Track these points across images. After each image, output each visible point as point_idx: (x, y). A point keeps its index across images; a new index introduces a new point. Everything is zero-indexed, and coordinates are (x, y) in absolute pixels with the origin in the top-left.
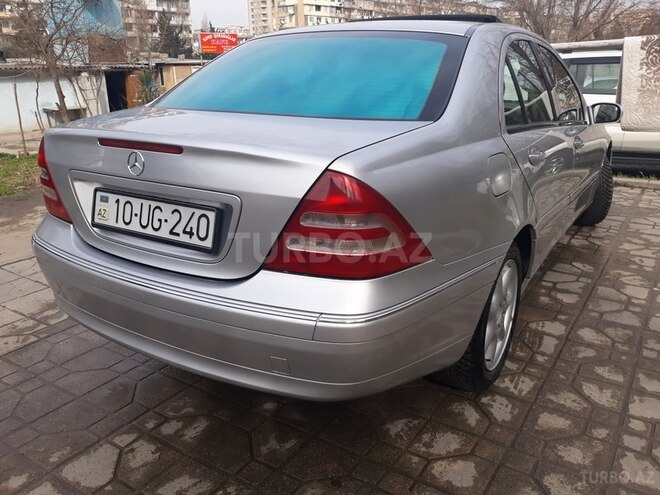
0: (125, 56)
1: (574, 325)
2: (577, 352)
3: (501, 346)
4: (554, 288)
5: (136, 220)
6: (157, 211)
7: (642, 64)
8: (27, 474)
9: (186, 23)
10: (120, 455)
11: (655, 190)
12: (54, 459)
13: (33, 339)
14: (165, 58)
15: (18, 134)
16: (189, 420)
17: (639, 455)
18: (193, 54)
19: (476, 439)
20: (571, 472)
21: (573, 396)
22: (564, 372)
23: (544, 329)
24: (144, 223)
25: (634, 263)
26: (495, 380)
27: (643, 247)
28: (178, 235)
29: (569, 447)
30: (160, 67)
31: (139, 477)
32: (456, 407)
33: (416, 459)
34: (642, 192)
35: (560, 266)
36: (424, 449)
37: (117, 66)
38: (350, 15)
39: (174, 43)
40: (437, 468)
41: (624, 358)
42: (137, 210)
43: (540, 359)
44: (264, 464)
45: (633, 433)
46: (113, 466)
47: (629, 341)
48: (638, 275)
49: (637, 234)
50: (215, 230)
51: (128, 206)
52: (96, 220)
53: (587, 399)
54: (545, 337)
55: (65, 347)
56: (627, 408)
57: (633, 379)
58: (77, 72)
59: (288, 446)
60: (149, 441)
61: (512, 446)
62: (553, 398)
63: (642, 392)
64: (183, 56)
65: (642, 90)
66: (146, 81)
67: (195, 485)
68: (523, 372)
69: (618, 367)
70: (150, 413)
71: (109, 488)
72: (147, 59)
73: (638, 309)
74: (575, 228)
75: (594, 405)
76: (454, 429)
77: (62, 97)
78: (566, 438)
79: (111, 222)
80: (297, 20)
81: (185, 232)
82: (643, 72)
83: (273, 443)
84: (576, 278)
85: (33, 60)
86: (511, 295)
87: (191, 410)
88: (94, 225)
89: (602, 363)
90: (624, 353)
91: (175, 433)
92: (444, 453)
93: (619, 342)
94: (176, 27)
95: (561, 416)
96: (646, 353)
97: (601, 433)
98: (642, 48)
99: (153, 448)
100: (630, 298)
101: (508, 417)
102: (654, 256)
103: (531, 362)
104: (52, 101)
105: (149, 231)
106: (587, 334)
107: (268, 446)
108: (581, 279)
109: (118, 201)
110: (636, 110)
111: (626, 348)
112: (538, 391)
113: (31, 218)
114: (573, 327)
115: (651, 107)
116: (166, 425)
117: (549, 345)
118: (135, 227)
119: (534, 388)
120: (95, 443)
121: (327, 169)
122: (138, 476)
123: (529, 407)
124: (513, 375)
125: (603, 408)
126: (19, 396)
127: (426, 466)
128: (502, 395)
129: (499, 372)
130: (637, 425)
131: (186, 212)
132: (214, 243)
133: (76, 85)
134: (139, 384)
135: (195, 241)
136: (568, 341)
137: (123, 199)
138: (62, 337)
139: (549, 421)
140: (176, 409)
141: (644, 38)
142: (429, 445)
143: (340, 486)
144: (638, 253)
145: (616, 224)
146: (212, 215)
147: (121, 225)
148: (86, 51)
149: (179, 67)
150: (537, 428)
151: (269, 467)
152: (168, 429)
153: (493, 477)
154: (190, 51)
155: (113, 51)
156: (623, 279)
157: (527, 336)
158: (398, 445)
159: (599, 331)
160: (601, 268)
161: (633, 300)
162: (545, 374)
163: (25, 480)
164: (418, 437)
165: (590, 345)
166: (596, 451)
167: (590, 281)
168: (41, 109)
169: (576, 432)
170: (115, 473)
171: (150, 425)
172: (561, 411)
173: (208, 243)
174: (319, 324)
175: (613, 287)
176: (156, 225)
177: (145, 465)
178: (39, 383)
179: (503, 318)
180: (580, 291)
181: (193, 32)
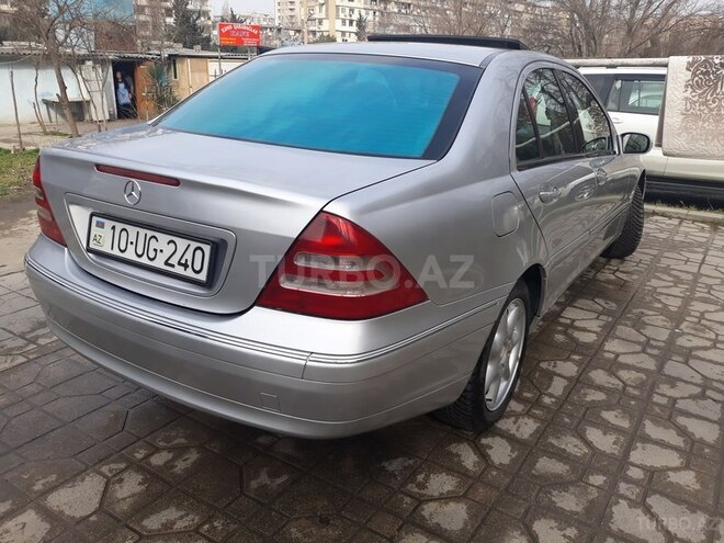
0: (134, 44)
1: (587, 366)
2: (585, 395)
3: (504, 386)
4: (572, 326)
5: (131, 248)
6: (153, 240)
7: (686, 86)
8: (10, 502)
9: (204, 8)
10: (107, 484)
11: (694, 221)
12: (38, 487)
13: (21, 360)
14: (180, 49)
15: (14, 125)
16: (180, 451)
17: (633, 504)
18: (211, 43)
19: (470, 482)
20: (563, 518)
21: (576, 441)
22: (570, 416)
23: (555, 370)
24: (140, 252)
25: (660, 301)
26: (497, 421)
27: (671, 284)
28: (173, 266)
29: (563, 493)
30: (173, 59)
31: (125, 508)
32: (454, 448)
33: (408, 500)
34: (680, 223)
35: (581, 302)
36: (416, 490)
37: (127, 55)
38: (385, 8)
39: (190, 31)
40: (428, 509)
41: (633, 403)
42: (132, 238)
43: (547, 400)
44: (253, 499)
45: (629, 481)
46: (99, 496)
47: (640, 386)
48: (661, 314)
49: (667, 270)
50: (210, 264)
51: (124, 233)
52: (91, 246)
53: (589, 444)
54: (555, 377)
55: (56, 369)
56: (629, 454)
57: (638, 425)
58: (81, 60)
59: (279, 481)
60: (137, 471)
61: (507, 490)
62: (554, 442)
63: (647, 439)
64: (199, 47)
65: (686, 114)
66: (157, 75)
67: (181, 518)
68: (528, 414)
69: (627, 412)
70: (141, 443)
71: (93, 518)
72: (160, 49)
73: (655, 352)
74: (603, 260)
75: (595, 451)
76: (450, 471)
77: (63, 88)
78: (561, 483)
79: (106, 249)
80: (327, 11)
81: (180, 264)
82: (688, 94)
83: (264, 478)
84: (596, 315)
85: (33, 44)
86: (517, 334)
87: (183, 441)
88: (89, 250)
89: (609, 407)
90: (634, 398)
91: (166, 463)
92: (436, 494)
93: (631, 386)
94: (194, 12)
95: (560, 461)
96: (656, 398)
97: (598, 480)
98: (688, 69)
99: (140, 478)
100: (649, 339)
101: (506, 461)
102: (682, 295)
103: (537, 403)
104: (53, 92)
105: (144, 260)
106: (599, 376)
107: (259, 481)
108: (601, 317)
109: (113, 228)
110: (679, 135)
111: (636, 392)
112: (540, 434)
113: (24, 223)
114: (585, 368)
115: (694, 133)
116: (156, 455)
117: (558, 387)
118: (130, 255)
119: (537, 431)
120: (82, 472)
121: (321, 211)
122: (125, 506)
123: (528, 450)
124: (517, 416)
125: (603, 454)
126: (6, 420)
127: (416, 508)
128: (502, 436)
129: (502, 412)
130: (635, 473)
131: (182, 243)
132: (208, 277)
133: (79, 77)
134: (131, 412)
135: (189, 273)
136: (578, 383)
137: (119, 226)
138: (52, 358)
139: (546, 465)
140: (167, 440)
141: (690, 59)
142: (422, 486)
143: (328, 523)
144: (664, 291)
145: (647, 258)
146: (207, 249)
147: (116, 252)
148: (92, 37)
149: (195, 60)
150: (533, 472)
151: (259, 503)
152: (158, 460)
153: (483, 521)
154: (208, 39)
155: (121, 39)
156: (645, 319)
157: (537, 375)
158: (390, 484)
159: (612, 373)
160: (624, 305)
161: (652, 342)
162: (550, 416)
163: (8, 507)
164: (412, 477)
165: (600, 388)
166: (591, 497)
167: (610, 319)
168: (39, 99)
169: (573, 478)
170: (101, 503)
171: (139, 456)
172: (561, 455)
173: (203, 277)
174: (309, 363)
175: (633, 327)
176: (152, 255)
177: (133, 495)
178: (27, 407)
179: (508, 358)
180: (599, 330)
181: (212, 18)
